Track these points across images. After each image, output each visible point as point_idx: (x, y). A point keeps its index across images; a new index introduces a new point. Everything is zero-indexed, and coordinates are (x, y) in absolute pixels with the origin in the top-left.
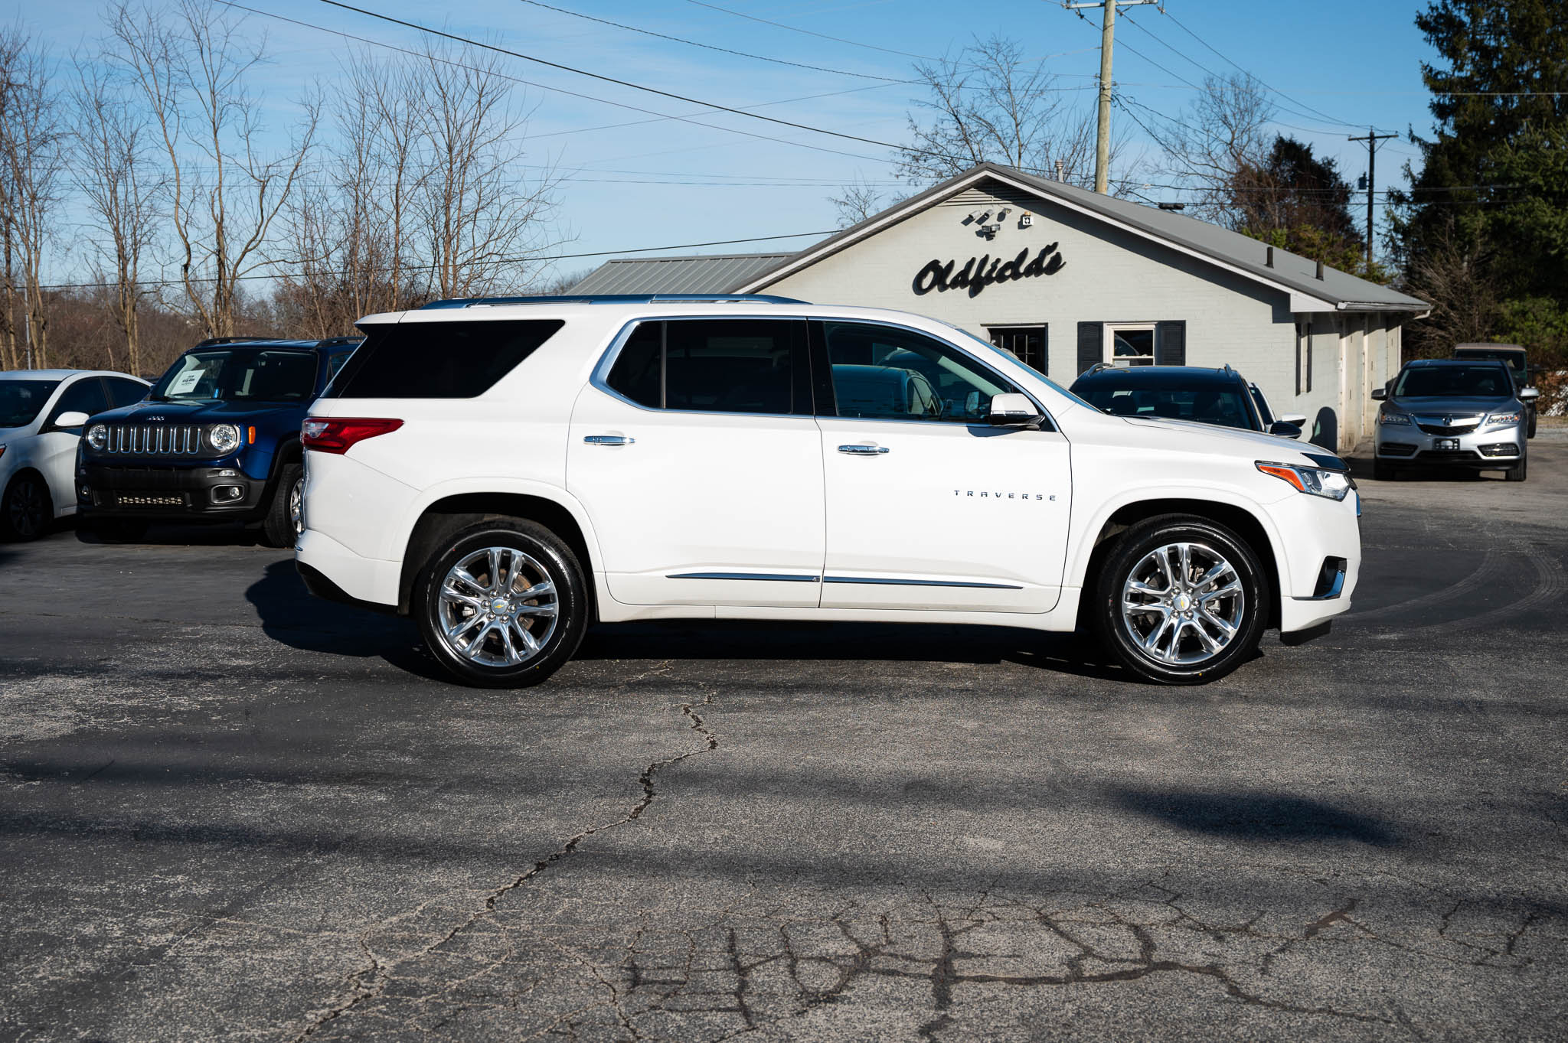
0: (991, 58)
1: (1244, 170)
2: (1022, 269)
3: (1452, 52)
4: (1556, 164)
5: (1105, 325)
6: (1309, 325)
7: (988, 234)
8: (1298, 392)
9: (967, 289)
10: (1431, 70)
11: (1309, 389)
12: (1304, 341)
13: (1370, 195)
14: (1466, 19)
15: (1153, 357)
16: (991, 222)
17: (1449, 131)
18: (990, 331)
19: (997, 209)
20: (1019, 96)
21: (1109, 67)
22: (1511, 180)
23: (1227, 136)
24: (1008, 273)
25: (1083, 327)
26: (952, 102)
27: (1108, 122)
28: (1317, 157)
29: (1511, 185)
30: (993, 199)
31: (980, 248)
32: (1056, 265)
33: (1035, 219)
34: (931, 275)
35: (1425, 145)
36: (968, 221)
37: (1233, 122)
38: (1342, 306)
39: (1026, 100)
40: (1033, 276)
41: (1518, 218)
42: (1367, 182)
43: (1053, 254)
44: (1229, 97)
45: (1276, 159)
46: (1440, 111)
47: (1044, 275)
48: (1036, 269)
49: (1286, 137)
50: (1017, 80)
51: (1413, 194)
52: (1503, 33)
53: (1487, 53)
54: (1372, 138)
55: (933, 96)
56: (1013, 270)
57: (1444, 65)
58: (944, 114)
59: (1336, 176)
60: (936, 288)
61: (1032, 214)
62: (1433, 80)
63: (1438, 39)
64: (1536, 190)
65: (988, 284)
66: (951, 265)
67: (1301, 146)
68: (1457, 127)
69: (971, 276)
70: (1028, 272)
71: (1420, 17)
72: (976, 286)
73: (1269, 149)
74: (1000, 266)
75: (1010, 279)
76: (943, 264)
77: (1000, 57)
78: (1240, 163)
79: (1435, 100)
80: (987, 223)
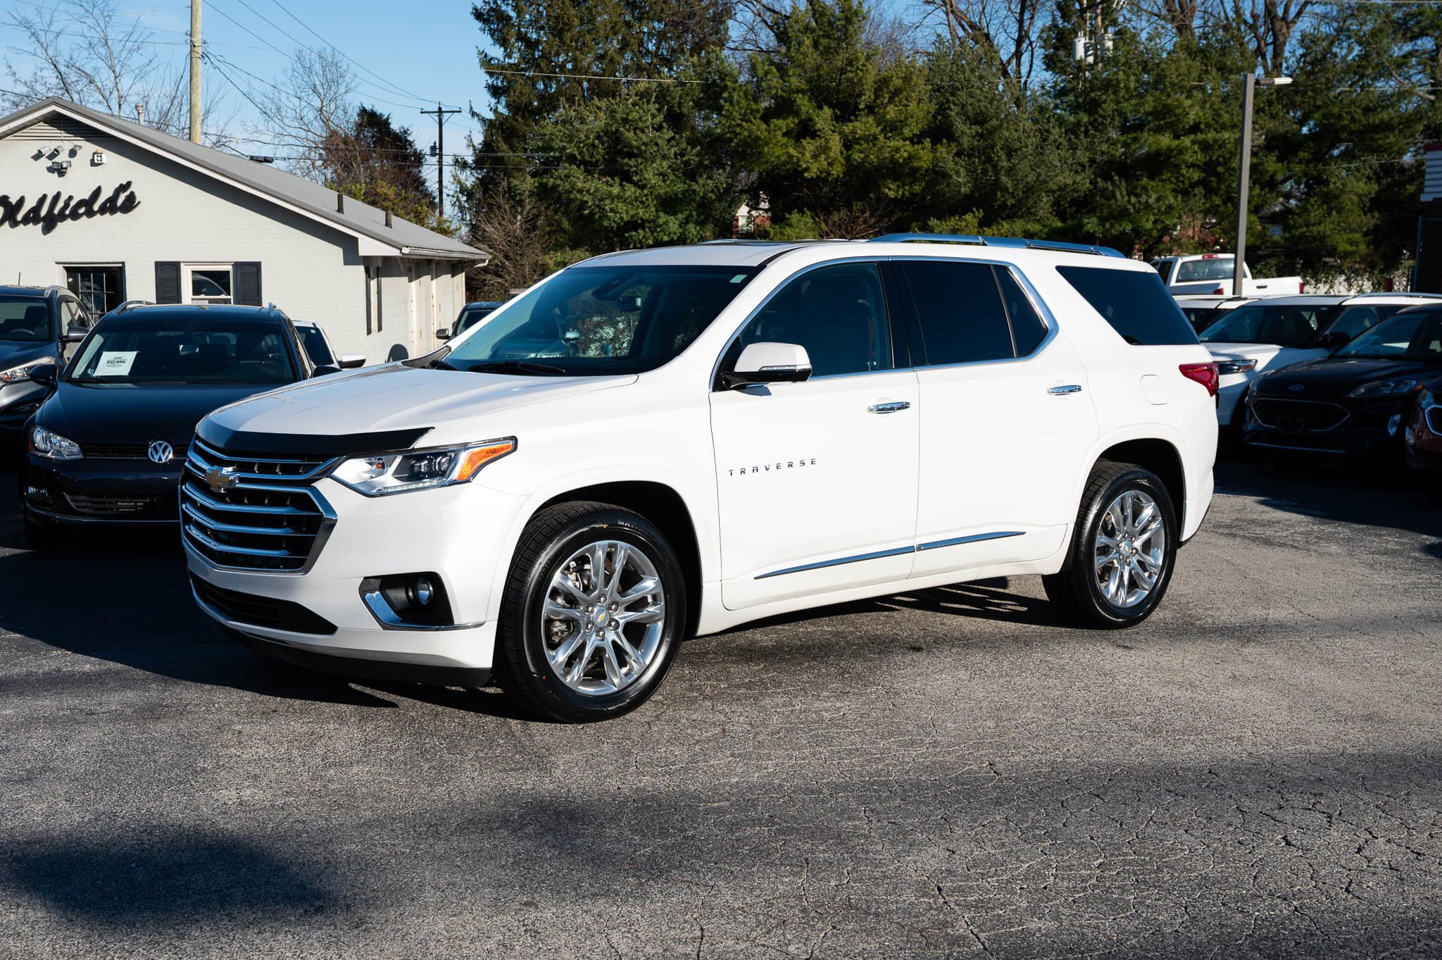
0: (87, 11)
1: (333, 134)
2: (96, 207)
3: (503, 42)
4: (587, 137)
5: (182, 265)
6: (378, 268)
7: (60, 171)
8: (369, 332)
9: (40, 225)
10: (486, 56)
11: (380, 329)
12: (373, 283)
13: (440, 163)
14: (513, 14)
15: (231, 297)
16: (62, 158)
17: (502, 109)
18: (67, 269)
19: (67, 146)
20: (116, 48)
21: (199, 26)
22: (551, 149)
23: (317, 104)
24: (82, 210)
25: (160, 266)
26: (51, 52)
27: (200, 77)
28: (395, 126)
29: (552, 154)
30: (63, 134)
32: (130, 204)
33: (108, 156)
34: (2, 211)
35: (483, 120)
36: (38, 156)
37: (321, 91)
38: (406, 251)
39: (124, 54)
40: (107, 214)
41: (558, 182)
42: (437, 150)
43: (128, 193)
44: (317, 67)
45: (360, 126)
46: (495, 91)
47: (119, 214)
48: (110, 207)
49: (368, 107)
50: (115, 34)
51: (476, 162)
52: (542, 28)
53: (531, 45)
54: (440, 111)
55: (32, 46)
56: (87, 207)
57: (497, 52)
59: (411, 144)
60: (7, 222)
62: (487, 62)
63: (490, 29)
64: (571, 159)
65: (61, 222)
67: (381, 115)
68: (508, 106)
69: (43, 212)
70: (103, 210)
71: (475, 9)
72: (50, 223)
73: (354, 117)
74: (73, 203)
76: (13, 200)
77: (96, 12)
78: (329, 127)
79: (490, 82)
80: (57, 159)
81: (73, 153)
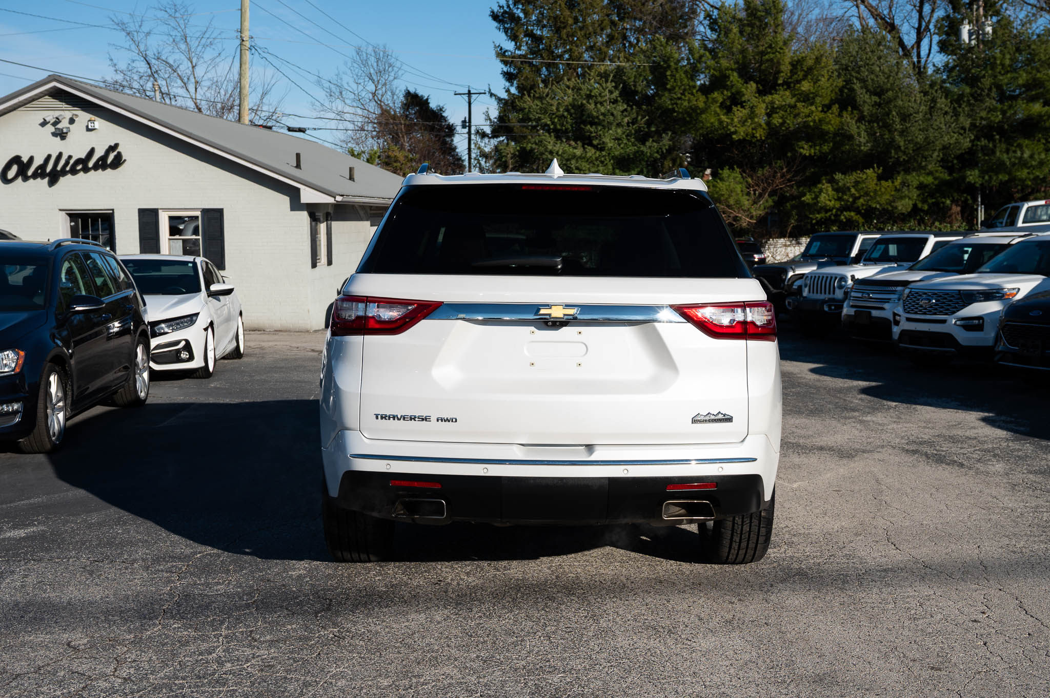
0: (170, 15)
1: (385, 112)
2: (91, 165)
3: (514, 38)
4: (558, 109)
5: (160, 211)
7: (61, 135)
8: (314, 265)
9: (46, 180)
10: (501, 49)
11: (330, 263)
12: (323, 227)
13: (469, 133)
14: (522, 15)
15: (200, 237)
16: (64, 124)
17: (513, 90)
18: (70, 215)
19: (68, 115)
21: (247, 24)
22: (530, 120)
23: (371, 87)
24: (79, 167)
25: (142, 212)
26: (142, 48)
27: (247, 66)
28: (433, 105)
29: (530, 123)
30: (64, 105)
31: (55, 146)
32: (118, 162)
33: (99, 123)
34: (15, 169)
35: (499, 100)
36: (44, 124)
37: (375, 78)
38: (339, 198)
39: (200, 48)
40: (100, 170)
41: (534, 146)
42: (466, 124)
43: (115, 153)
44: (372, 60)
45: (406, 106)
46: (509, 77)
47: (109, 170)
48: (102, 164)
49: (412, 90)
50: (192, 33)
51: (493, 132)
52: (544, 26)
53: (537, 39)
54: (469, 93)
55: (127, 43)
56: (82, 165)
57: (509, 46)
58: (135, 55)
59: (445, 119)
60: (20, 178)
61: (96, 118)
62: (502, 54)
63: (505, 28)
64: (545, 127)
65: (63, 176)
66: (31, 159)
67: (422, 97)
68: (518, 88)
69: (49, 168)
70: (96, 167)
71: (493, 12)
72: (54, 177)
73: (400, 98)
74: (72, 162)
75: (82, 173)
76: (25, 159)
77: (177, 15)
78: (381, 107)
79: (505, 69)
80: (59, 126)
81: (72, 121)
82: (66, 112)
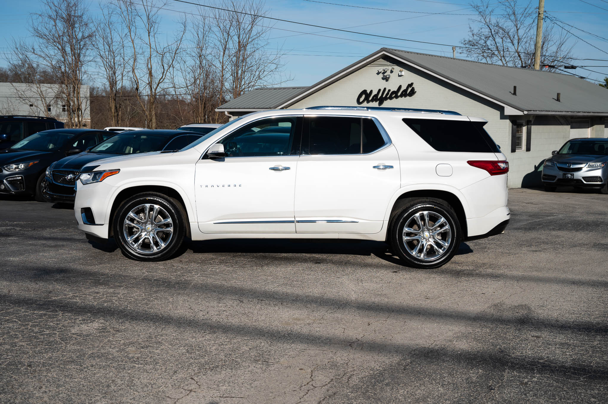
7: (386, 79)
8: (513, 151)
9: (378, 101)
11: (528, 150)
12: (524, 129)
20: (519, 16)
21: (542, 4)
24: (394, 96)
26: (487, 20)
32: (413, 93)
33: (405, 72)
34: (364, 96)
36: (378, 73)
38: (526, 113)
40: (404, 97)
43: (411, 88)
48: (405, 94)
56: (395, 94)
60: (366, 102)
61: (403, 70)
69: (380, 96)
70: (401, 96)
72: (381, 100)
74: (390, 93)
75: (395, 99)
76: (368, 92)
80: (385, 74)
82: (389, 67)
